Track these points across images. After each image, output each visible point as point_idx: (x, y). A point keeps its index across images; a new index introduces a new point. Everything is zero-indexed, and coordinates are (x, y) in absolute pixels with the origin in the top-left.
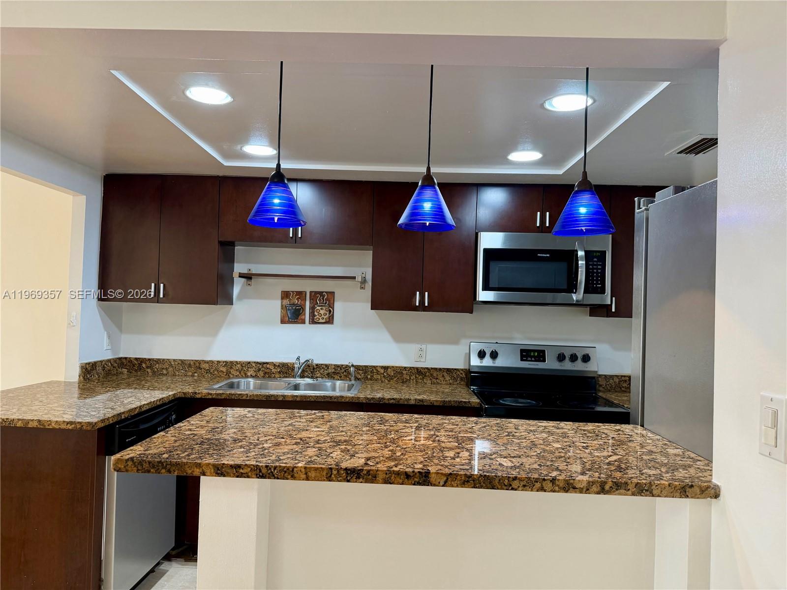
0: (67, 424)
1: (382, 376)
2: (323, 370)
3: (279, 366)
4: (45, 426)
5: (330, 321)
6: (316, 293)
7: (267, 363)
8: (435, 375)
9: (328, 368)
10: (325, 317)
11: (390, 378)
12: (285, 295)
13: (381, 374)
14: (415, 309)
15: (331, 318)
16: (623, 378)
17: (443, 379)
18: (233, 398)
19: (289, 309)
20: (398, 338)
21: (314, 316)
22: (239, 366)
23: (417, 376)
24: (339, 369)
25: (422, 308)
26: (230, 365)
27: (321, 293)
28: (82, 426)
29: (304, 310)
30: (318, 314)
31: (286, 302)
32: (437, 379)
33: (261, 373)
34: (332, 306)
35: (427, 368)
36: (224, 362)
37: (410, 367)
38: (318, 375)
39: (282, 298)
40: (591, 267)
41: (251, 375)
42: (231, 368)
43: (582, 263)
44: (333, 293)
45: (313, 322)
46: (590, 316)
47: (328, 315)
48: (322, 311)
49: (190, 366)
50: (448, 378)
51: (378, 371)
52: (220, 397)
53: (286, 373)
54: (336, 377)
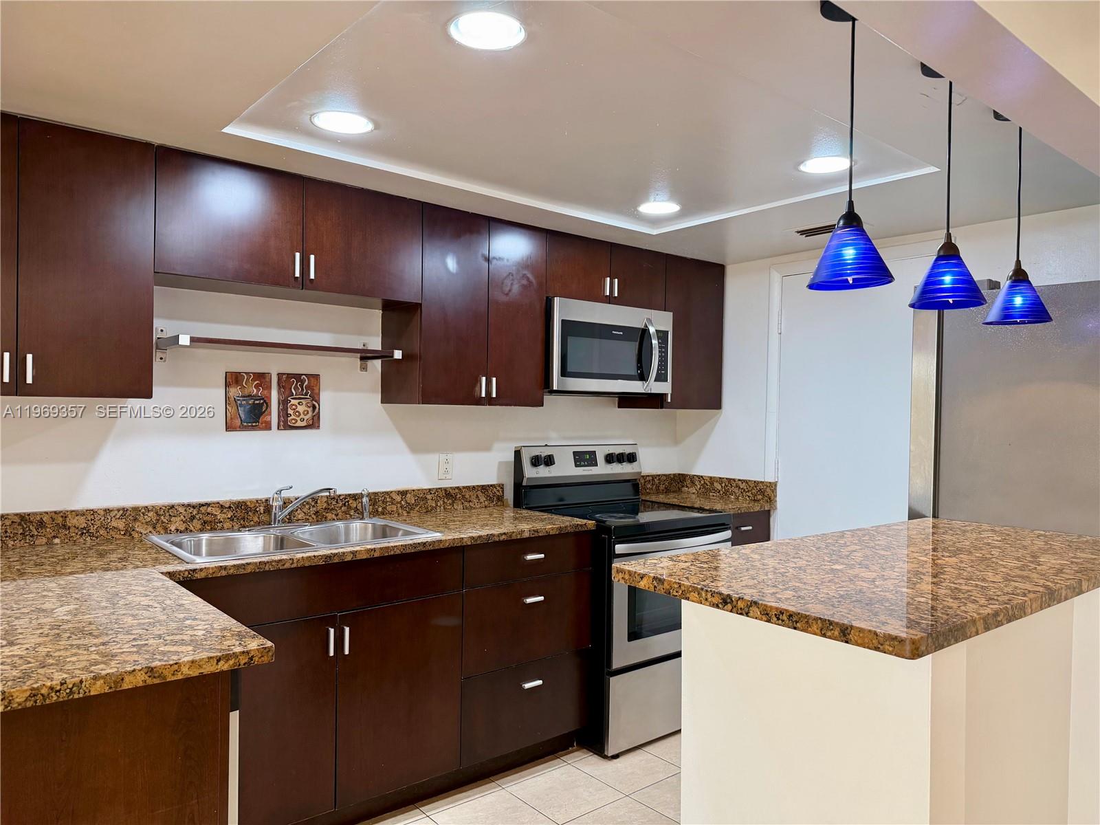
1: (399, 505)
2: (307, 507)
3: (230, 507)
5: (314, 424)
6: (289, 376)
7: (208, 505)
9: (316, 503)
10: (306, 418)
11: (410, 508)
12: (233, 379)
13: (398, 503)
14: (478, 401)
15: (316, 418)
17: (476, 501)
19: (241, 405)
20: (417, 447)
21: (288, 415)
22: (151, 514)
23: (446, 500)
24: (334, 503)
25: (489, 401)
26: (132, 514)
27: (298, 377)
29: (268, 405)
30: (295, 413)
31: (235, 392)
32: (470, 501)
33: (197, 524)
34: (317, 398)
35: (458, 488)
36: (119, 510)
37: (437, 489)
38: (300, 517)
39: (227, 385)
41: (177, 530)
42: (135, 520)
44: (317, 377)
45: (285, 425)
47: (310, 413)
51: (393, 502)
53: (243, 519)
54: (329, 516)
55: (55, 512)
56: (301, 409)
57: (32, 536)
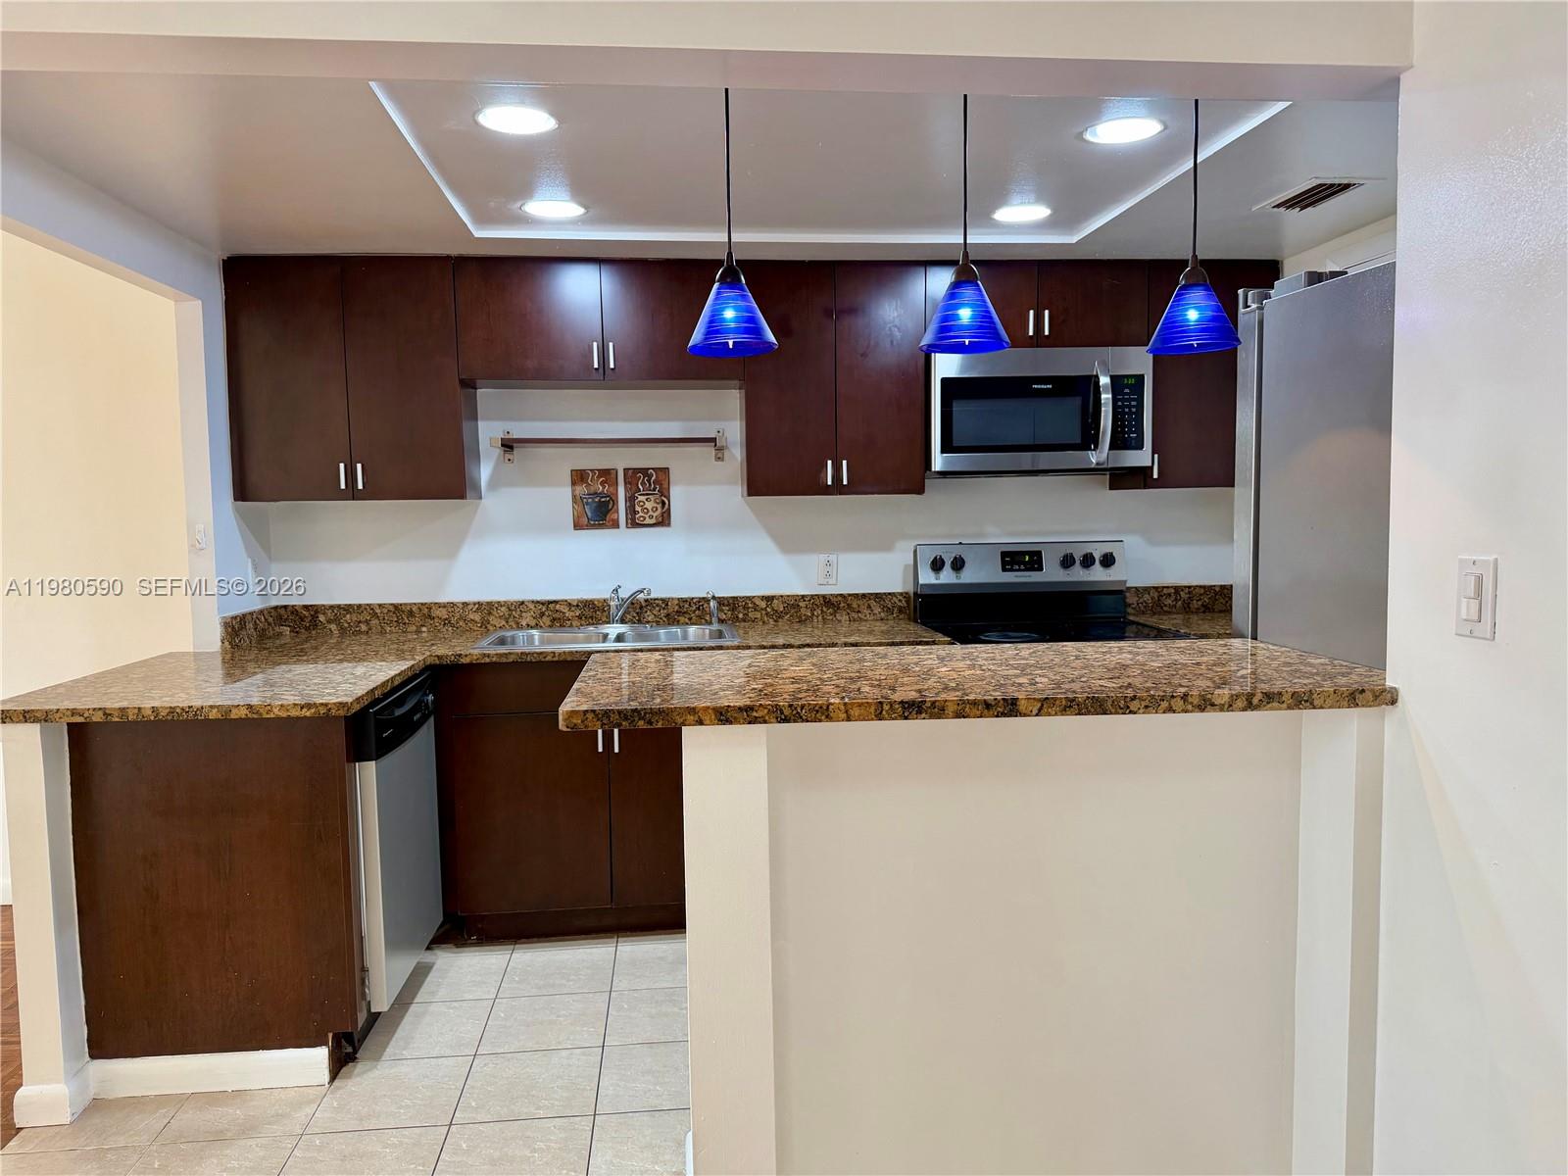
0: (302, 708)
1: (764, 612)
2: (657, 609)
3: (578, 606)
4: (261, 714)
5: (664, 520)
6: (636, 471)
7: (556, 602)
8: (855, 605)
9: (667, 605)
10: (655, 515)
11: (778, 616)
12: (579, 477)
13: (762, 609)
14: (826, 490)
15: (665, 515)
16: (1165, 591)
17: (867, 612)
18: (529, 659)
19: (587, 503)
20: (789, 544)
21: (635, 512)
22: (503, 609)
23: (825, 609)
24: (687, 606)
25: (838, 488)
26: (487, 608)
27: (645, 471)
28: (329, 710)
29: (615, 502)
30: (642, 510)
31: (581, 489)
32: (859, 612)
33: (546, 620)
34: (666, 494)
35: (841, 595)
36: (475, 604)
37: (812, 596)
38: (650, 619)
39: (574, 483)
40: (1120, 403)
41: (528, 625)
42: (490, 614)
43: (1106, 397)
44: (666, 470)
45: (634, 523)
46: (1110, 489)
47: (659, 510)
48: (648, 504)
49: (411, 613)
50: (877, 610)
51: (756, 608)
52: (504, 660)
53: (592, 617)
54: (682, 619)
55: (422, 604)
56: (649, 505)
57: (404, 624)
